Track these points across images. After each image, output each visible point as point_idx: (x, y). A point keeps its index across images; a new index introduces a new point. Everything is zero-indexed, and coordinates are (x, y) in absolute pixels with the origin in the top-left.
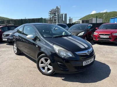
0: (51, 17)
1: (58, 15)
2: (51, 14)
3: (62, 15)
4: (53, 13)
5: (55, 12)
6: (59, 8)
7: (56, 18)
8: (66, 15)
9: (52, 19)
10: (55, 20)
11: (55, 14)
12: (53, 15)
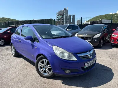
0: (59, 19)
1: (66, 17)
2: (58, 15)
3: (70, 16)
4: (60, 15)
5: (63, 14)
6: (67, 10)
7: (63, 19)
8: (74, 16)
9: (59, 20)
10: (63, 22)
11: (62, 15)
12: (61, 17)
